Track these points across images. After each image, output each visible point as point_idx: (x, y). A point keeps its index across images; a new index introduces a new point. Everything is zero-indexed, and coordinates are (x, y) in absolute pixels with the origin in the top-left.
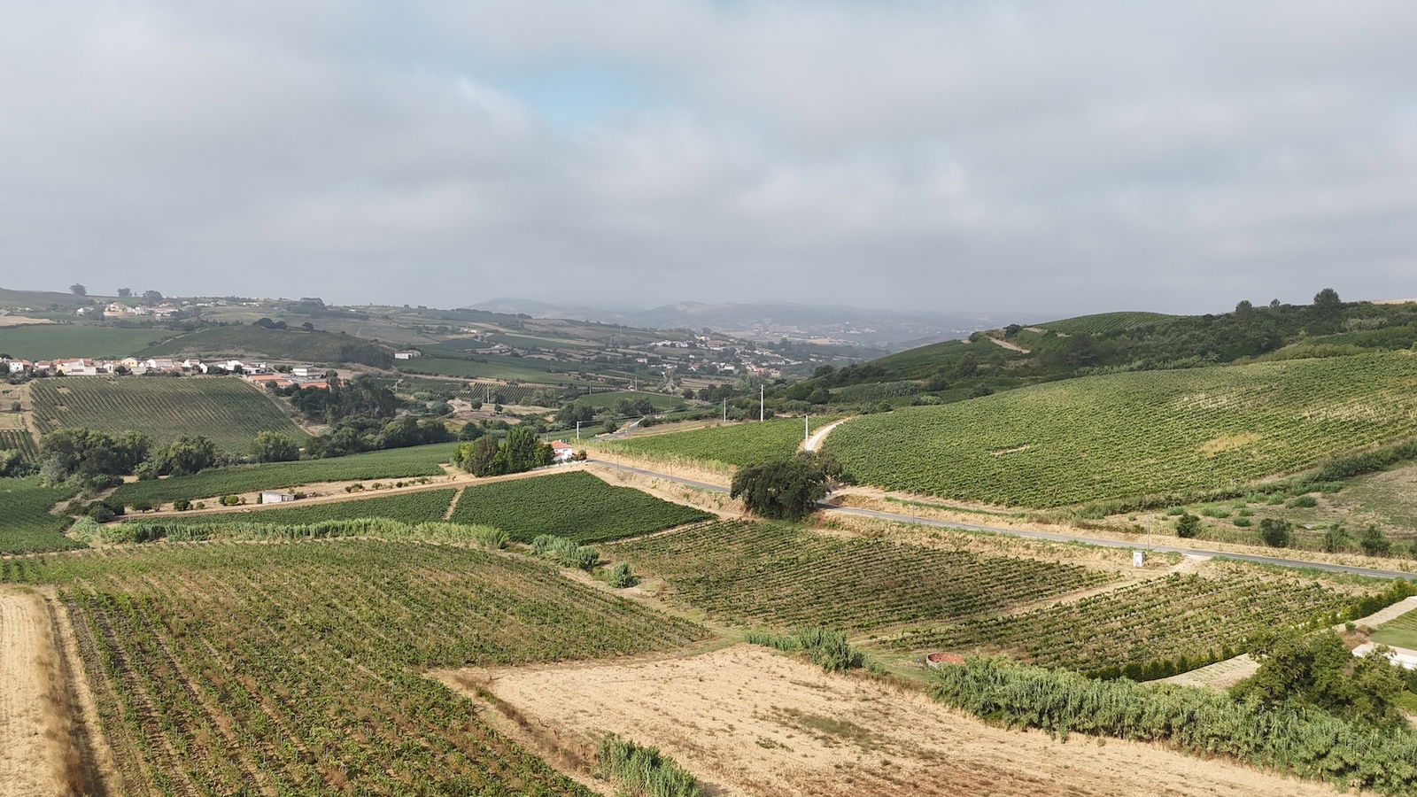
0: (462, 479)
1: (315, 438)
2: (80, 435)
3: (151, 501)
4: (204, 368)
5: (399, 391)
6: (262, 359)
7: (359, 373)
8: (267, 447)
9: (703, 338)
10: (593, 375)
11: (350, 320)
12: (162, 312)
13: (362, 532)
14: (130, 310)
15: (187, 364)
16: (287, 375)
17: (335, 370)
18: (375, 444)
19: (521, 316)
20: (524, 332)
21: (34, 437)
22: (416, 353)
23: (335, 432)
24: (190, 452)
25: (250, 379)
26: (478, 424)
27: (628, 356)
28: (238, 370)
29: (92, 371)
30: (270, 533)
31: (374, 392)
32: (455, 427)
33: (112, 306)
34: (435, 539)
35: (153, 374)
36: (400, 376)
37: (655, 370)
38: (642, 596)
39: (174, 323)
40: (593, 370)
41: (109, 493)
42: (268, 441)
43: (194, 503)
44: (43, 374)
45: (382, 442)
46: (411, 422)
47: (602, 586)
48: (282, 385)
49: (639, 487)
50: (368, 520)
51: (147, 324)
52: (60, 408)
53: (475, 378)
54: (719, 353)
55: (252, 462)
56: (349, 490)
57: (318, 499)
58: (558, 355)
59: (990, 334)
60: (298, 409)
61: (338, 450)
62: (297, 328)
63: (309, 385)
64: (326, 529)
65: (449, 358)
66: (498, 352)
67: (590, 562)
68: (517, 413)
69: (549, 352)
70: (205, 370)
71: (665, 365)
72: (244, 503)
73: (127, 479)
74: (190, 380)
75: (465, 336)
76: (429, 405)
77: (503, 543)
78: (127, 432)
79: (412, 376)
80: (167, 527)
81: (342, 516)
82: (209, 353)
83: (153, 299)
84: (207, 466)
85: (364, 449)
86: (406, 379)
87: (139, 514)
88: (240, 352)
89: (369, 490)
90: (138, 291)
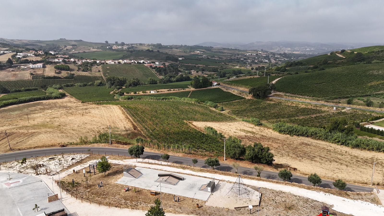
0: (192, 89)
1: (161, 79)
2: (113, 78)
3: (129, 92)
4: (136, 62)
5: (179, 68)
6: (148, 60)
7: (170, 63)
8: (150, 81)
9: (260, 52)
10: (228, 63)
11: (168, 49)
12: (125, 47)
13: (171, 99)
14: (118, 47)
15: (132, 61)
16: (154, 64)
17: (165, 63)
18: (174, 81)
19: (211, 47)
20: (211, 51)
21: (103, 78)
22: (184, 58)
23: (165, 78)
24: (135, 82)
25: (146, 65)
26: (198, 77)
27: (238, 58)
28: (143, 63)
29: (113, 63)
30: (153, 99)
31: (174, 68)
32: (192, 77)
33: (114, 46)
34: (185, 101)
35: (125, 64)
36: (180, 64)
37: (245, 62)
38: (225, 113)
39: (128, 50)
40: (228, 62)
41: (120, 90)
42: (151, 79)
43: (137, 92)
44: (103, 63)
45: (175, 80)
46: (182, 76)
47: (217, 111)
48: (153, 66)
49: (230, 92)
50: (172, 97)
51: (122, 50)
52: (108, 71)
53: (198, 65)
54: (265, 57)
55: (148, 84)
56: (168, 91)
57: (162, 92)
58: (219, 58)
59: (336, 52)
60: (157, 72)
61: (166, 82)
62: (156, 52)
63: (159, 66)
64: (164, 99)
65: (191, 59)
66: (204, 57)
67: (216, 106)
68: (207, 74)
69: (217, 57)
70: (136, 63)
71: (248, 60)
72: (147, 93)
73: (123, 87)
74: (133, 65)
75: (196, 53)
76: (186, 72)
77: (199, 102)
78: (122, 77)
79: (183, 64)
80: (133, 97)
81: (167, 96)
82: (136, 58)
83: (123, 44)
84: (139, 85)
85: (172, 82)
86: (181, 65)
87: (127, 94)
88: (143, 58)
89: (172, 91)
90: (120, 42)
